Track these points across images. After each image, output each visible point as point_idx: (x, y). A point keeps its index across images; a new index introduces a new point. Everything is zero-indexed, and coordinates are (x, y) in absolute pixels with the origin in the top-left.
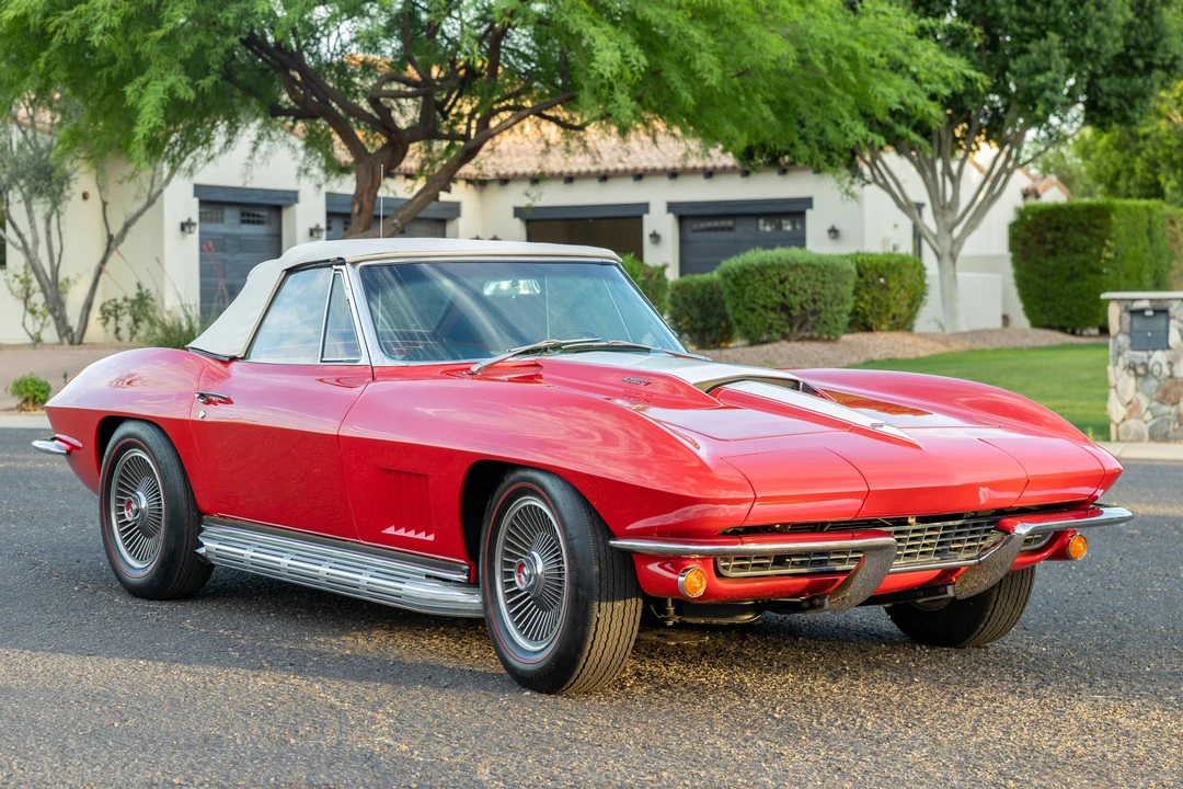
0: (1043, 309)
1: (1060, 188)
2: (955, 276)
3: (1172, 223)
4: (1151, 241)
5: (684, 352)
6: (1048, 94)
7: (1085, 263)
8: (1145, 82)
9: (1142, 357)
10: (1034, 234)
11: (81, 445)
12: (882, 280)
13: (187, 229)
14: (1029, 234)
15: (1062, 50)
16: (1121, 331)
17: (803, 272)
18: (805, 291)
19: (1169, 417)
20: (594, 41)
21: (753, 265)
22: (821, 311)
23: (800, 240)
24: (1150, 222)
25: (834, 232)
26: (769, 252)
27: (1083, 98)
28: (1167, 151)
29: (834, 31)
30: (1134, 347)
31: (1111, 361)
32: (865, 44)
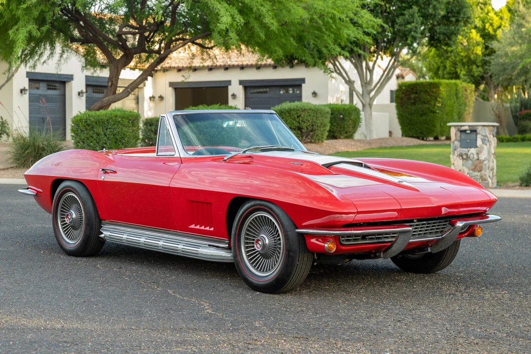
0: (410, 129)
1: (413, 74)
2: (371, 114)
3: (466, 90)
4: (457, 98)
5: (306, 150)
6: (413, 33)
7: (428, 108)
8: (455, 28)
9: (465, 151)
10: (406, 95)
11: (42, 191)
12: (341, 116)
13: (23, 92)
14: (404, 95)
15: (419, 14)
16: (456, 140)
17: (308, 112)
18: (309, 121)
19: (477, 177)
20: (220, 11)
21: (285, 110)
22: (316, 130)
23: (299, 98)
24: (456, 90)
25: (315, 94)
26: (293, 104)
27: (428, 34)
28: (461, 58)
29: (325, 6)
30: (461, 147)
31: (452, 153)
32: (339, 12)
